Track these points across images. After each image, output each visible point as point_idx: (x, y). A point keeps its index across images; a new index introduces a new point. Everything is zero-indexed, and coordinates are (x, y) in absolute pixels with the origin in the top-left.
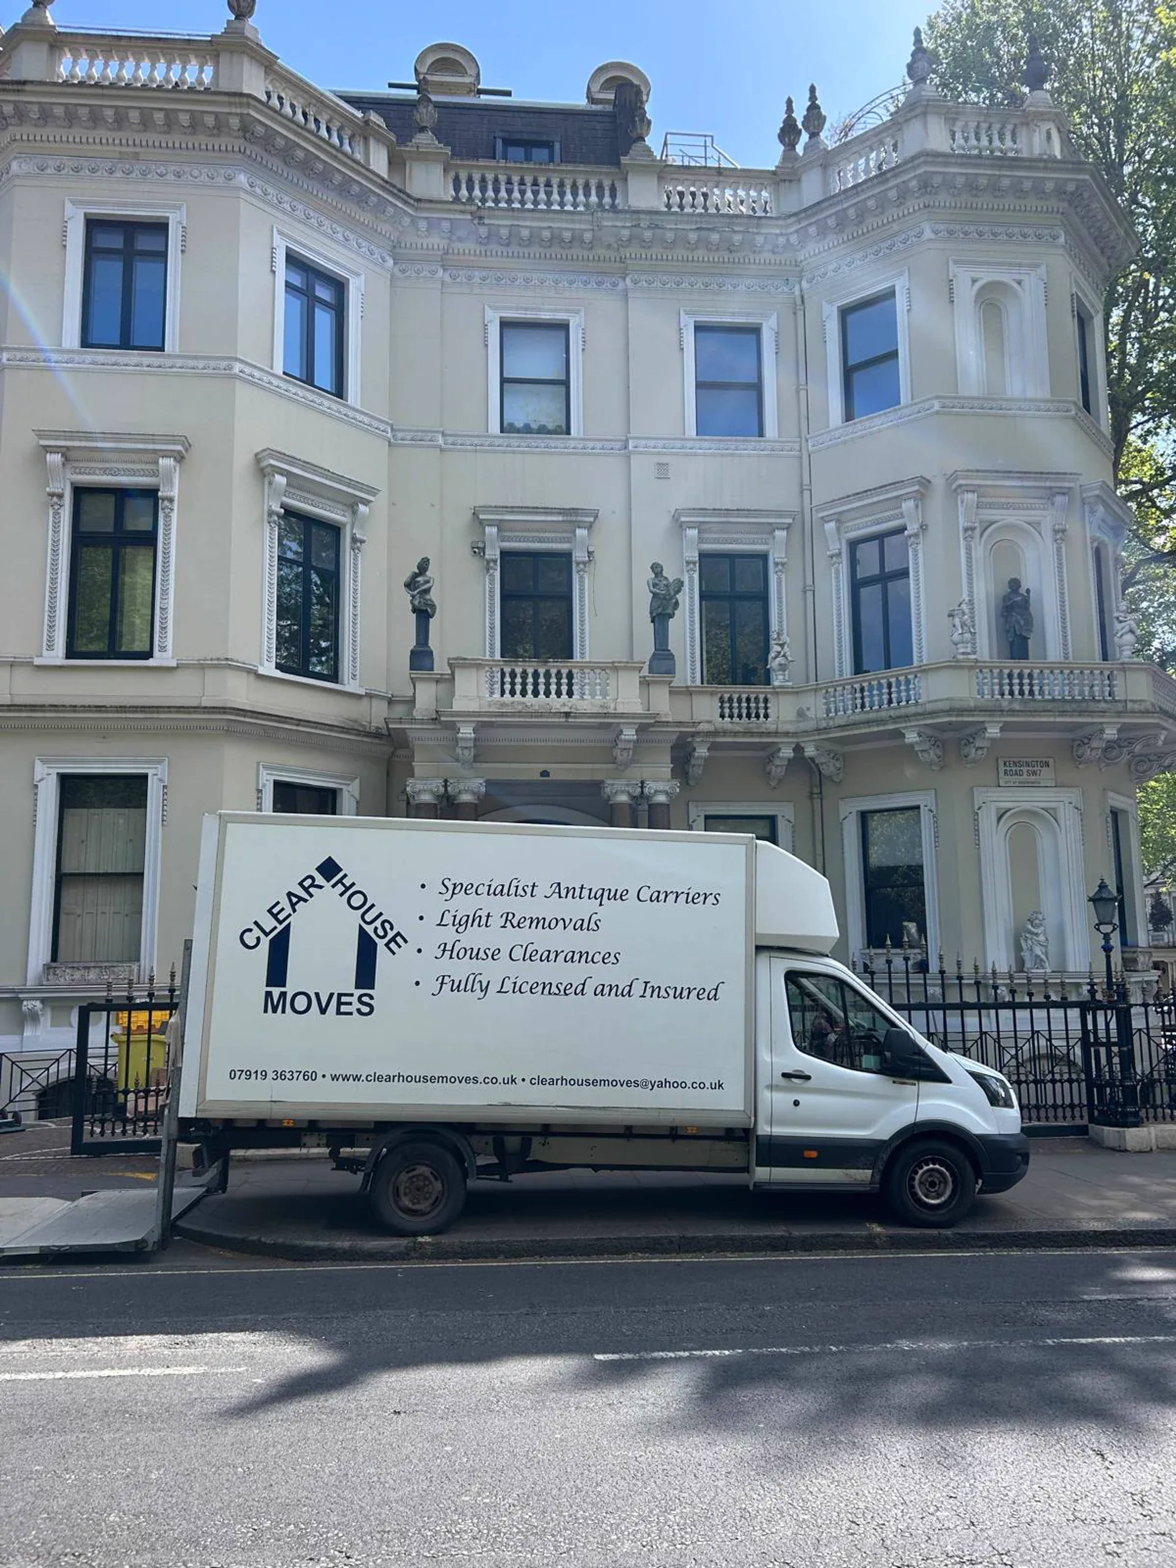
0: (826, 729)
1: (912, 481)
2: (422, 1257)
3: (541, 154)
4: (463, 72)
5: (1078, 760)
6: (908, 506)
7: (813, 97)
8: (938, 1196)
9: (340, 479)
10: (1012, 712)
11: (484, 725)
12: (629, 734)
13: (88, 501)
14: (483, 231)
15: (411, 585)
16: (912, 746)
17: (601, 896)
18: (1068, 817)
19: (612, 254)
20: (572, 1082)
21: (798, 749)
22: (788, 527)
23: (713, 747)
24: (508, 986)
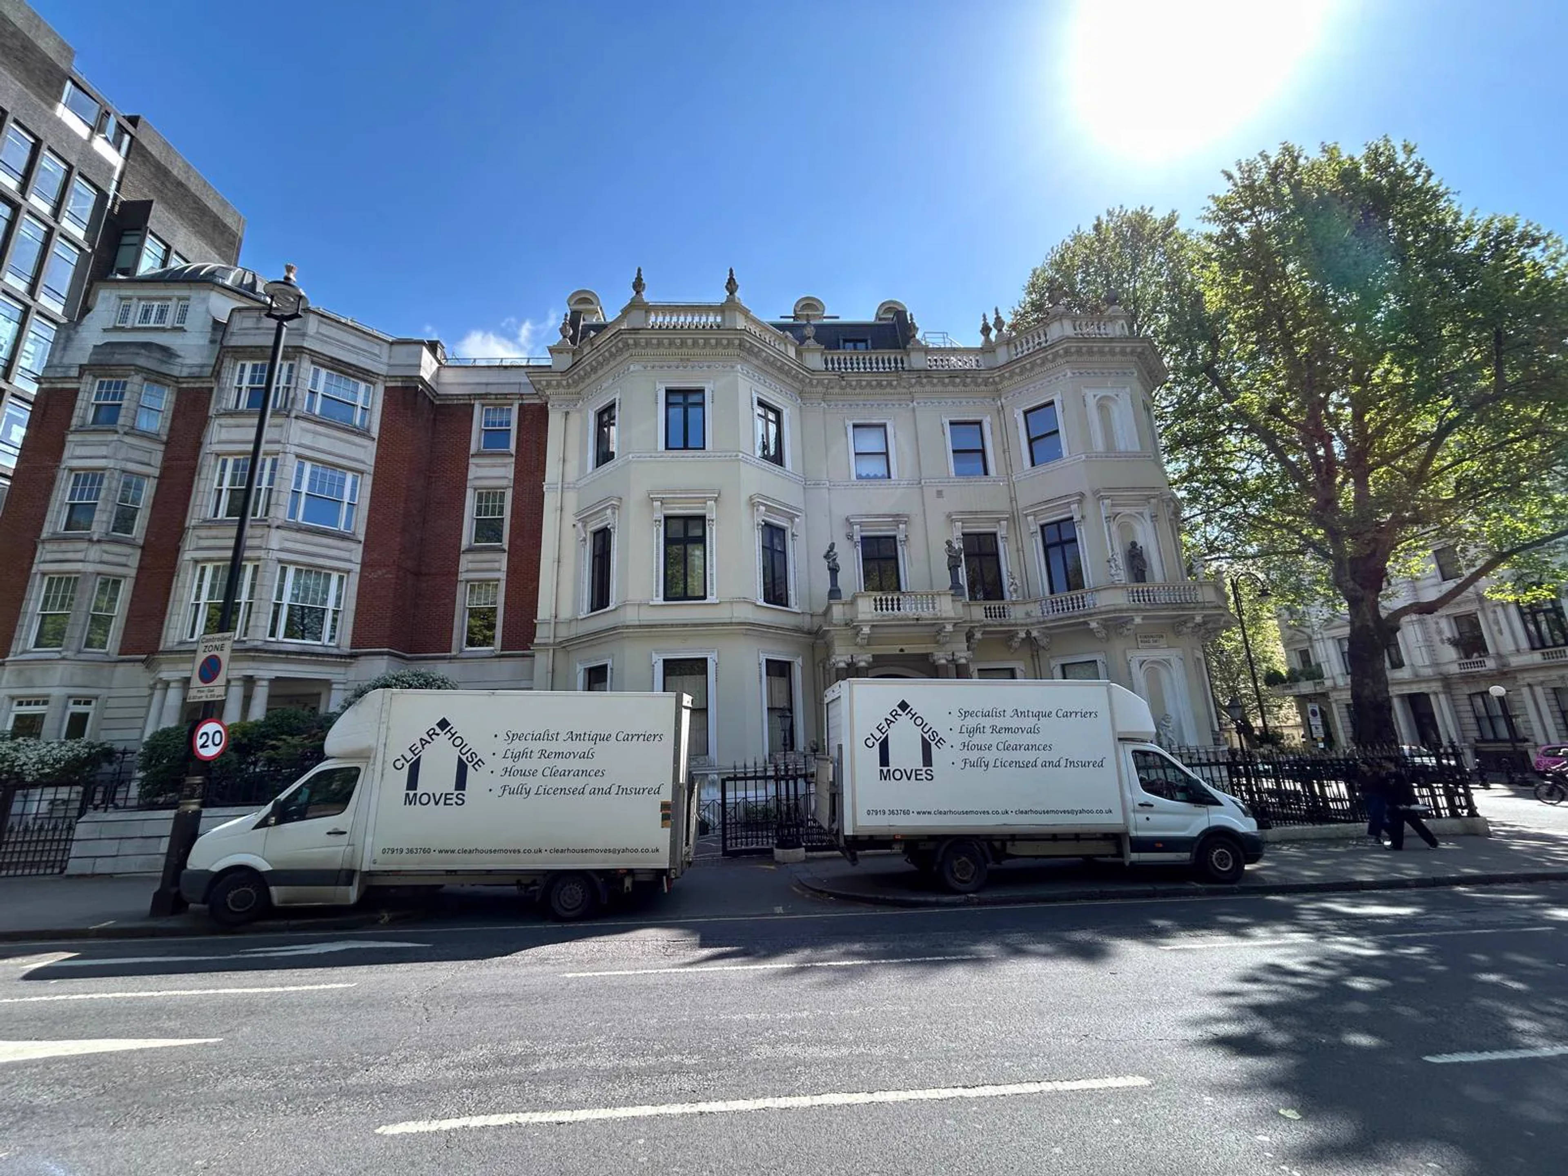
0: (1044, 622)
1: (1076, 494)
2: (973, 905)
3: (861, 345)
4: (817, 310)
5: (1178, 634)
6: (1074, 507)
7: (997, 313)
8: (1226, 866)
9: (785, 505)
10: (1148, 610)
11: (873, 626)
12: (949, 628)
13: (669, 522)
14: (844, 383)
15: (826, 557)
16: (1092, 630)
17: (1038, 715)
18: (1176, 663)
19: (905, 390)
20: (1036, 812)
21: (1028, 633)
22: (1007, 519)
23: (984, 633)
24: (998, 764)
